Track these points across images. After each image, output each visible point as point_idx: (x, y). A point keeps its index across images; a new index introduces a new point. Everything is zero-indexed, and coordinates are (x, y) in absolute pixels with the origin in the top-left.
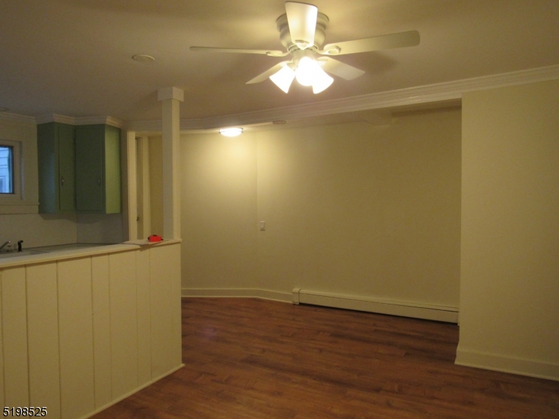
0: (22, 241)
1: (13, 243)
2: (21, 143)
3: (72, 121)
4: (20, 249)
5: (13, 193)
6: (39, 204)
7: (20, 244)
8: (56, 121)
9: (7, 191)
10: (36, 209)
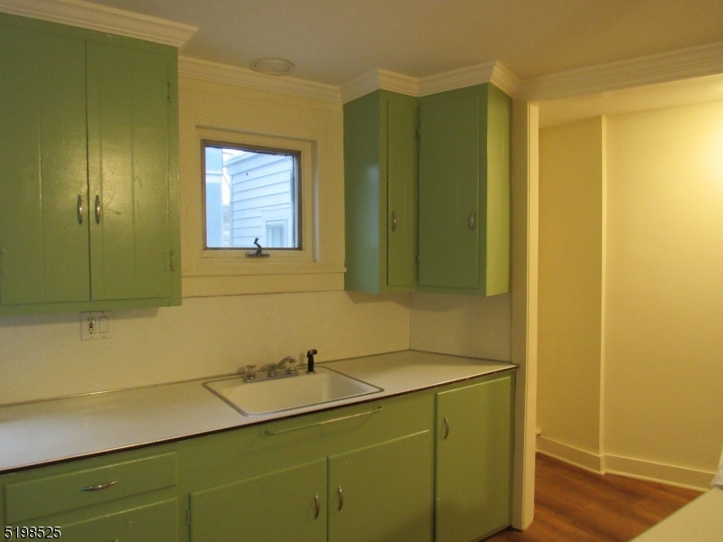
0: (315, 352)
1: (298, 352)
2: (314, 143)
3: (412, 87)
4: (311, 367)
5: (300, 248)
6: (345, 270)
7: (310, 356)
8: (383, 87)
9: (290, 245)
10: (340, 282)
